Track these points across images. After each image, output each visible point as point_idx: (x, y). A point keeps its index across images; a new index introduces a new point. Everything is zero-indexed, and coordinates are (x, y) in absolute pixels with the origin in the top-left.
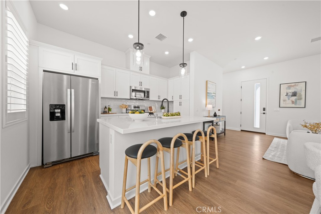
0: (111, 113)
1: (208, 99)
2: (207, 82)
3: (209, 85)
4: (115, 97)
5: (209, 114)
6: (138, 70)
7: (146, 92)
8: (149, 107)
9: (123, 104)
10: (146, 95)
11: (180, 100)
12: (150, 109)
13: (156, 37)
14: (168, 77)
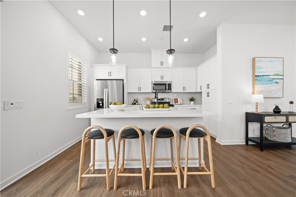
0: (138, 104)
1: (256, 86)
2: (254, 60)
3: (257, 64)
4: (139, 92)
5: (257, 108)
6: (159, 65)
7: (167, 85)
8: (174, 99)
9: (148, 97)
10: (167, 87)
11: (208, 90)
12: (175, 101)
13: (163, 30)
14: (196, 65)
